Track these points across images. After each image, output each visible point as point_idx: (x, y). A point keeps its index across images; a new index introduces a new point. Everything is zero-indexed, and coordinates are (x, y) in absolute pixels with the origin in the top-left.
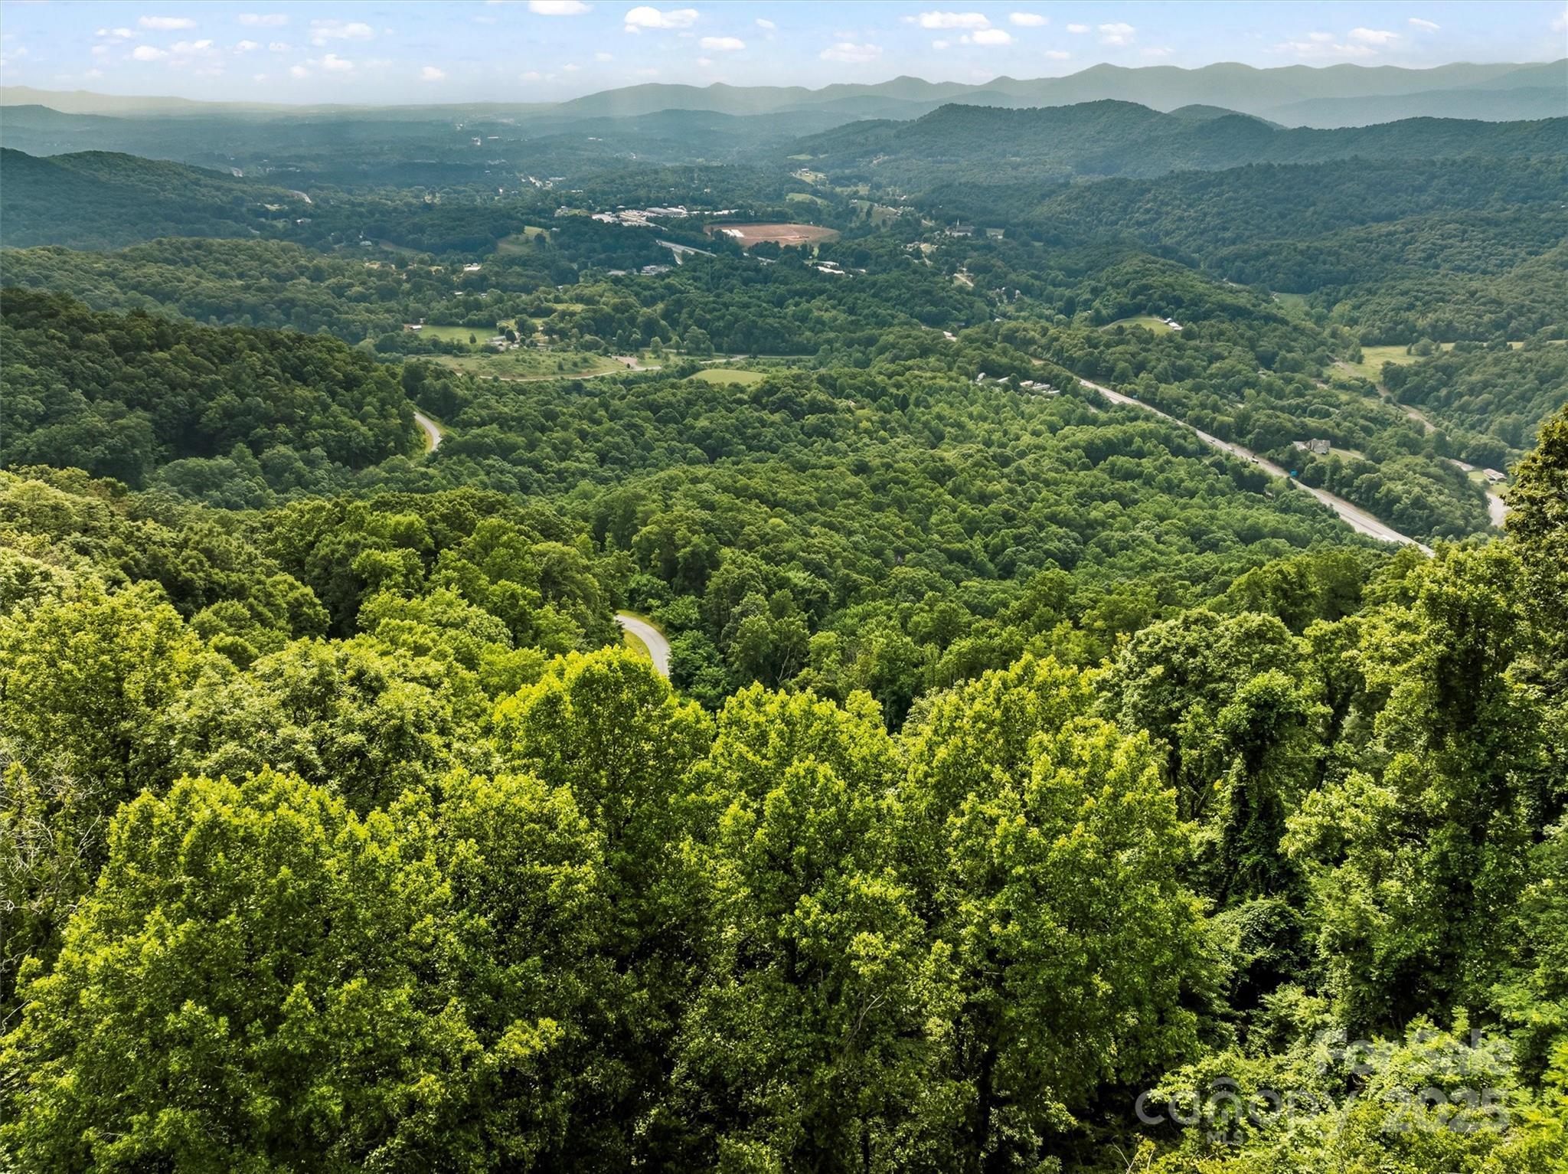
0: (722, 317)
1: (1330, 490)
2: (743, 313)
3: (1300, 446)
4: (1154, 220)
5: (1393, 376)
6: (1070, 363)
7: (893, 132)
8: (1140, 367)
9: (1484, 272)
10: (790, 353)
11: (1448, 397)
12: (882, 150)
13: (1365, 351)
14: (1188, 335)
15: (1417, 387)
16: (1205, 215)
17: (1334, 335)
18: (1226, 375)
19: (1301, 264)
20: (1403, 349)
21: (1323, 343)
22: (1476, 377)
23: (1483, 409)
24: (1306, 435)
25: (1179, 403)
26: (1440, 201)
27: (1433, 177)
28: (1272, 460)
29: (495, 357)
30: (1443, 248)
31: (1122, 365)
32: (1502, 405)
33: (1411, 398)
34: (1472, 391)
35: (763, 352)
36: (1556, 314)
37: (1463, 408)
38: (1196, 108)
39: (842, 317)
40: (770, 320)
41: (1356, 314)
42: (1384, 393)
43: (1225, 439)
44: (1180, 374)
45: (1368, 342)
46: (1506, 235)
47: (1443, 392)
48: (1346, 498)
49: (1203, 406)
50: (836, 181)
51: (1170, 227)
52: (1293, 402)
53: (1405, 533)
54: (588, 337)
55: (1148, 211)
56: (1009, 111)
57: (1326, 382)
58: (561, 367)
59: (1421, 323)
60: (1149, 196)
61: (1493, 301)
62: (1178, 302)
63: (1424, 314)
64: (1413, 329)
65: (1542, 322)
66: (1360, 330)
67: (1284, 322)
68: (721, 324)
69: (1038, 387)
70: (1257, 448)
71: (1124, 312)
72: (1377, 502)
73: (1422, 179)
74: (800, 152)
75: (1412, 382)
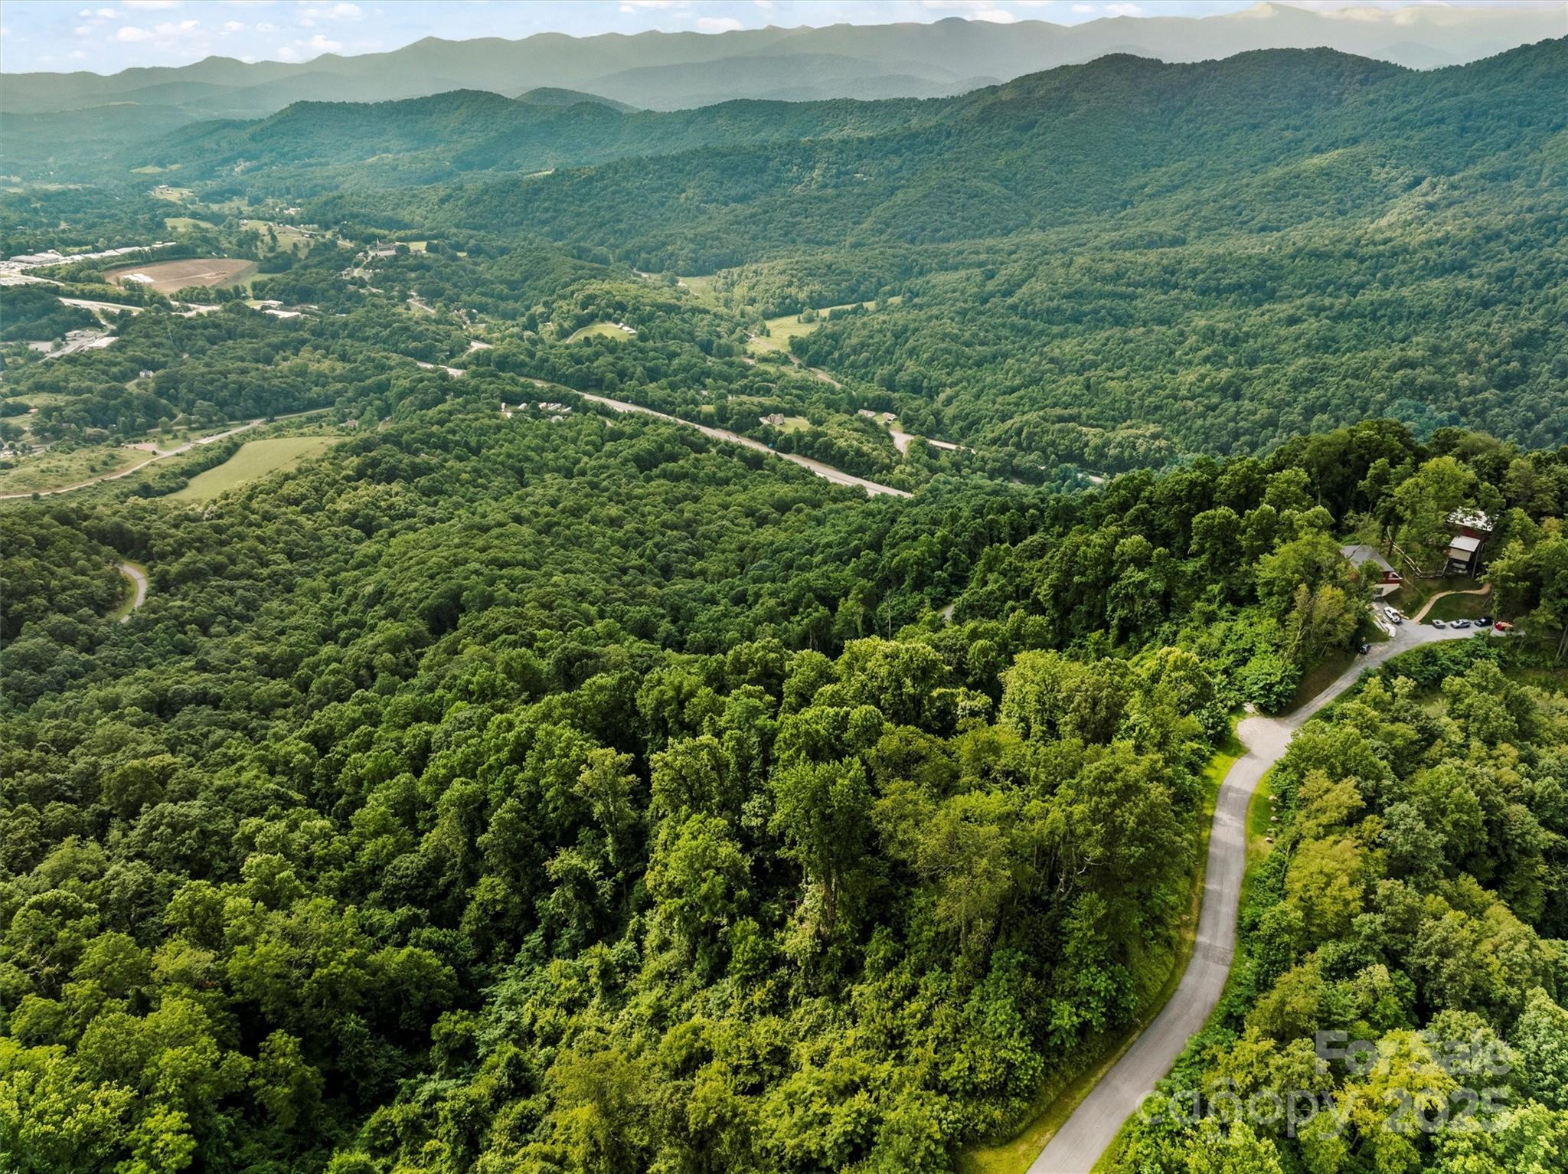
0: (225, 386)
1: (799, 453)
2: (246, 379)
3: (764, 421)
4: (554, 218)
5: (799, 347)
6: (565, 380)
7: (245, 135)
8: (622, 375)
9: (829, 243)
10: (305, 409)
11: (841, 356)
12: (240, 156)
13: (769, 324)
14: (643, 338)
15: (817, 353)
16: (598, 209)
17: (743, 315)
18: (686, 369)
19: (694, 251)
20: (793, 319)
21: (738, 324)
22: (854, 341)
23: (866, 365)
24: (766, 412)
25: (667, 403)
26: (778, 180)
27: (768, 159)
28: (751, 437)
29: (13, 472)
30: (794, 225)
31: (610, 376)
32: (878, 361)
33: (816, 362)
34: (855, 352)
35: (279, 413)
36: (888, 275)
37: (852, 365)
38: (543, 93)
39: (340, 367)
40: (276, 382)
41: (753, 294)
42: (796, 362)
43: (711, 425)
44: (653, 375)
45: (768, 316)
46: (834, 209)
47: (836, 354)
48: (812, 457)
49: (685, 401)
50: (208, 197)
51: (572, 223)
52: (741, 383)
53: (856, 475)
54: (89, 431)
55: (547, 210)
56: (366, 105)
57: (752, 357)
58: (93, 470)
59: (802, 296)
60: (543, 195)
61: (844, 272)
62: (621, 307)
63: (800, 288)
64: (797, 302)
65: (880, 284)
66: (759, 307)
67: (707, 312)
68: (225, 393)
69: (552, 407)
70: (738, 430)
71: (582, 322)
72: (833, 457)
73: (760, 162)
74: (144, 164)
75: (813, 349)
